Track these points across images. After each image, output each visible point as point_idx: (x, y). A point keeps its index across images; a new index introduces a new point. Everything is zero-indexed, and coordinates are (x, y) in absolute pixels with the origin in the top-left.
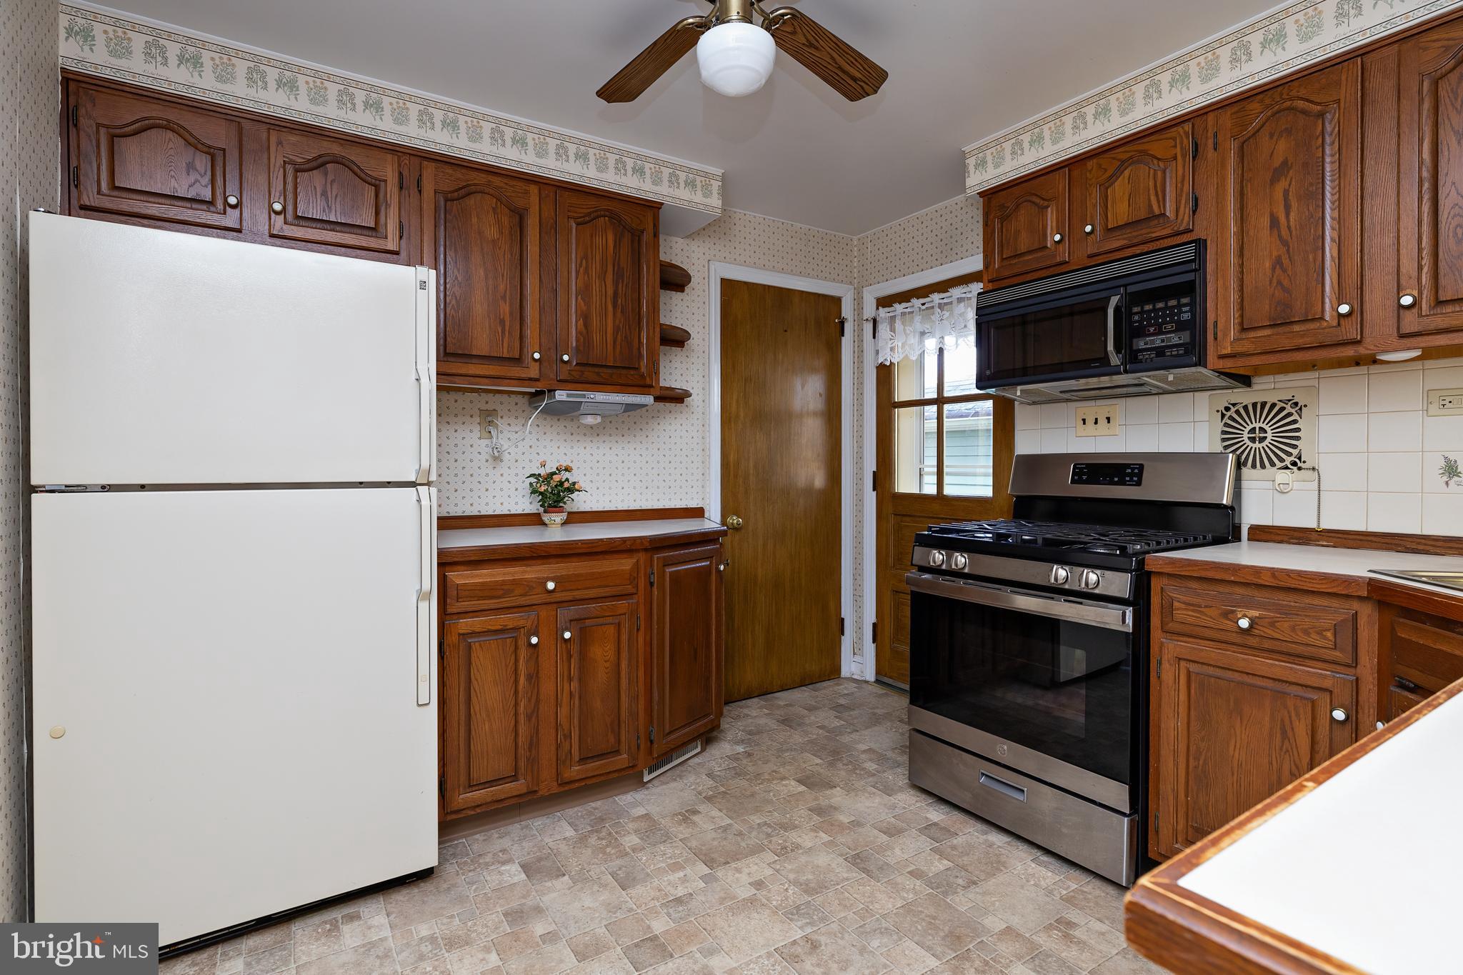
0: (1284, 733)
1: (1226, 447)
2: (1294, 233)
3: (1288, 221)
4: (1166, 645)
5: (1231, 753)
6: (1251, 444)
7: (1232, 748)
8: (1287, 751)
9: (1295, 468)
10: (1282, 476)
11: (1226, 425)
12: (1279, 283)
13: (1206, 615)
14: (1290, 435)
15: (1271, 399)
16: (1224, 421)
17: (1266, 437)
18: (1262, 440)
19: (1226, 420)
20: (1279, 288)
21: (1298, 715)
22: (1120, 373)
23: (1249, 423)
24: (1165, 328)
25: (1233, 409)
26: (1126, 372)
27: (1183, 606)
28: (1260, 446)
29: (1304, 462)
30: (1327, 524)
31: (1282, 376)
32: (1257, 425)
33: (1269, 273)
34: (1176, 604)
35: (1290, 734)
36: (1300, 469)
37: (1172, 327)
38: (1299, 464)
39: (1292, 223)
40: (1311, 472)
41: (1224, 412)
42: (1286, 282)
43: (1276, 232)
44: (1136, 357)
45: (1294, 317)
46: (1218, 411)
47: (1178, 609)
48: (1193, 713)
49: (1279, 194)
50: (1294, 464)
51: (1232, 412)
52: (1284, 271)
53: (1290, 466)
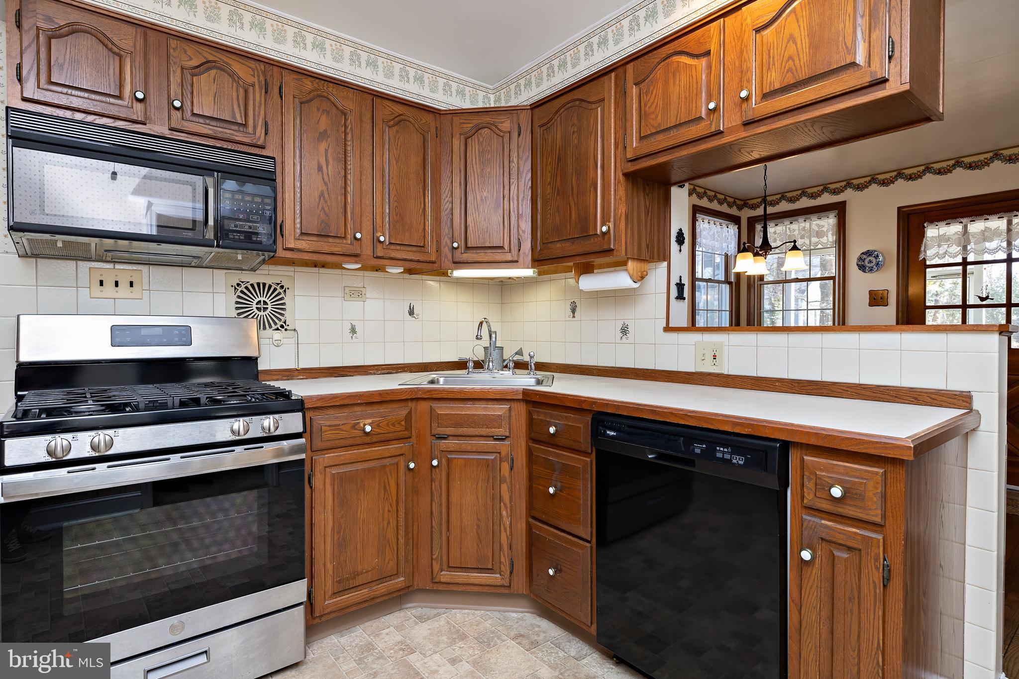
0: (385, 488)
1: (239, 314)
2: (331, 179)
3: (328, 170)
4: (318, 461)
5: (359, 516)
6: (258, 313)
7: (359, 512)
8: (387, 498)
9: (283, 330)
10: (277, 335)
11: (239, 297)
12: (323, 208)
13: (343, 430)
14: (280, 307)
15: (268, 282)
16: (237, 295)
17: (267, 308)
18: (265, 309)
19: (239, 293)
20: (323, 211)
21: (391, 476)
22: (213, 246)
23: (256, 297)
24: (252, 218)
25: (243, 286)
26: (218, 246)
27: (328, 428)
28: (264, 314)
29: (288, 325)
30: (302, 365)
31: (273, 266)
32: (262, 299)
33: (317, 200)
34: (324, 428)
35: (388, 488)
36: (286, 330)
37: (258, 218)
38: (285, 327)
39: (330, 173)
40: (293, 332)
41: (236, 287)
42: (326, 209)
43: (320, 173)
44: (227, 235)
45: (331, 233)
46: (232, 286)
47: (325, 431)
48: (336, 501)
49: (322, 151)
50: (282, 326)
51: (243, 288)
52: (326, 202)
53: (280, 328)
